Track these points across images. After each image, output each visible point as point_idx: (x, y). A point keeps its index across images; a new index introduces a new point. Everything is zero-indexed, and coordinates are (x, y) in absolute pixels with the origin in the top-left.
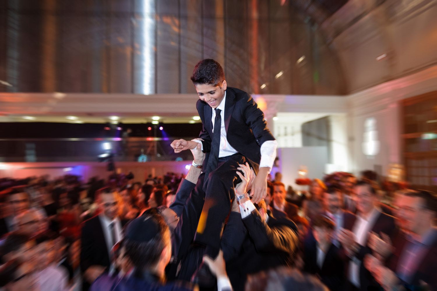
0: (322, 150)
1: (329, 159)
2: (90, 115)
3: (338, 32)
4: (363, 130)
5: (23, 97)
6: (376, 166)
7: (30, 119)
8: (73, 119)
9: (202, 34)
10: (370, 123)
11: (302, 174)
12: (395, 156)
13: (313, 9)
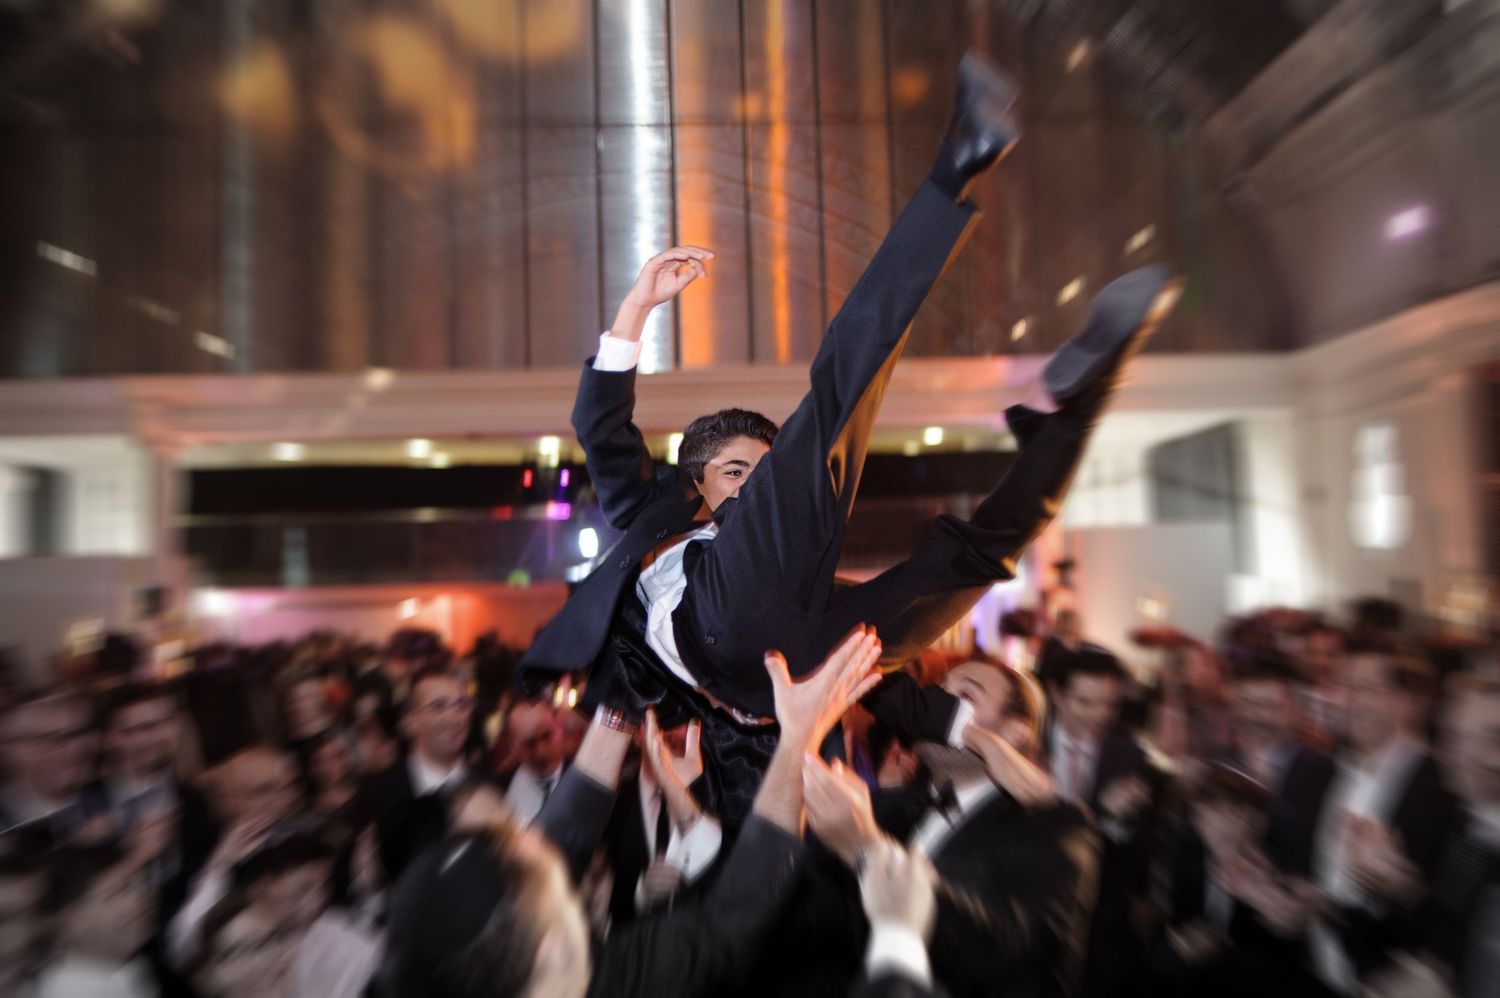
0: (1212, 533)
1: (1240, 558)
2: (474, 437)
3: (1260, 147)
4: (1351, 464)
5: (270, 387)
6: (1395, 583)
7: (289, 453)
8: (421, 452)
9: (819, 177)
10: (1376, 440)
11: (1153, 612)
12: (1461, 549)
13: (1174, 79)
